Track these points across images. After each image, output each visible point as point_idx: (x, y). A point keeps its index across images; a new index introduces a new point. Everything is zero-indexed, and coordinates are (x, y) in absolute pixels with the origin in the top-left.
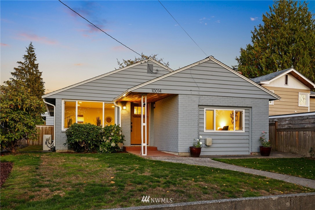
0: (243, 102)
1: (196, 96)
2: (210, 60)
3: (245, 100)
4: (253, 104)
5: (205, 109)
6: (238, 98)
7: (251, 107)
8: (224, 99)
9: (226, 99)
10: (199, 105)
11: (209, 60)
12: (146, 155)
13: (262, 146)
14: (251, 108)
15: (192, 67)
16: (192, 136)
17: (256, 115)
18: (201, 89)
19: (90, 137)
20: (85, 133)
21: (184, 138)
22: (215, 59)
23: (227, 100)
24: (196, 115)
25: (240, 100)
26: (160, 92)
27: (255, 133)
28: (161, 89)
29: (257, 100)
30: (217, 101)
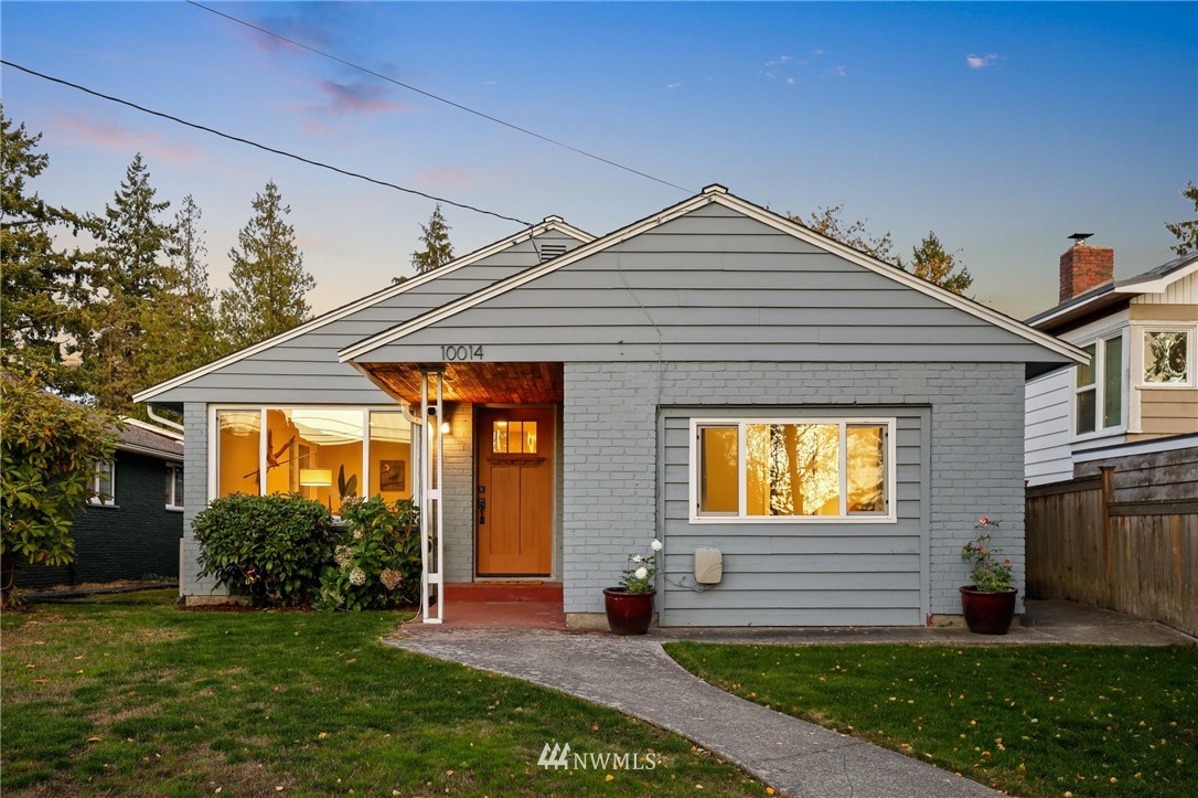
0: (883, 383)
1: (647, 366)
2: (708, 203)
3: (894, 374)
4: (937, 391)
5: (693, 423)
6: (855, 366)
7: (928, 406)
8: (784, 375)
9: (793, 375)
10: (660, 407)
11: (706, 202)
12: (440, 622)
13: (974, 588)
14: (929, 410)
15: (623, 241)
16: (629, 542)
17: (952, 441)
18: (669, 335)
19: (273, 549)
20: (251, 534)
21: (590, 549)
22: (734, 196)
23: (802, 375)
24: (645, 452)
25: (869, 374)
26: (477, 359)
27: (952, 525)
28: (481, 345)
29: (956, 372)
30: (747, 383)
